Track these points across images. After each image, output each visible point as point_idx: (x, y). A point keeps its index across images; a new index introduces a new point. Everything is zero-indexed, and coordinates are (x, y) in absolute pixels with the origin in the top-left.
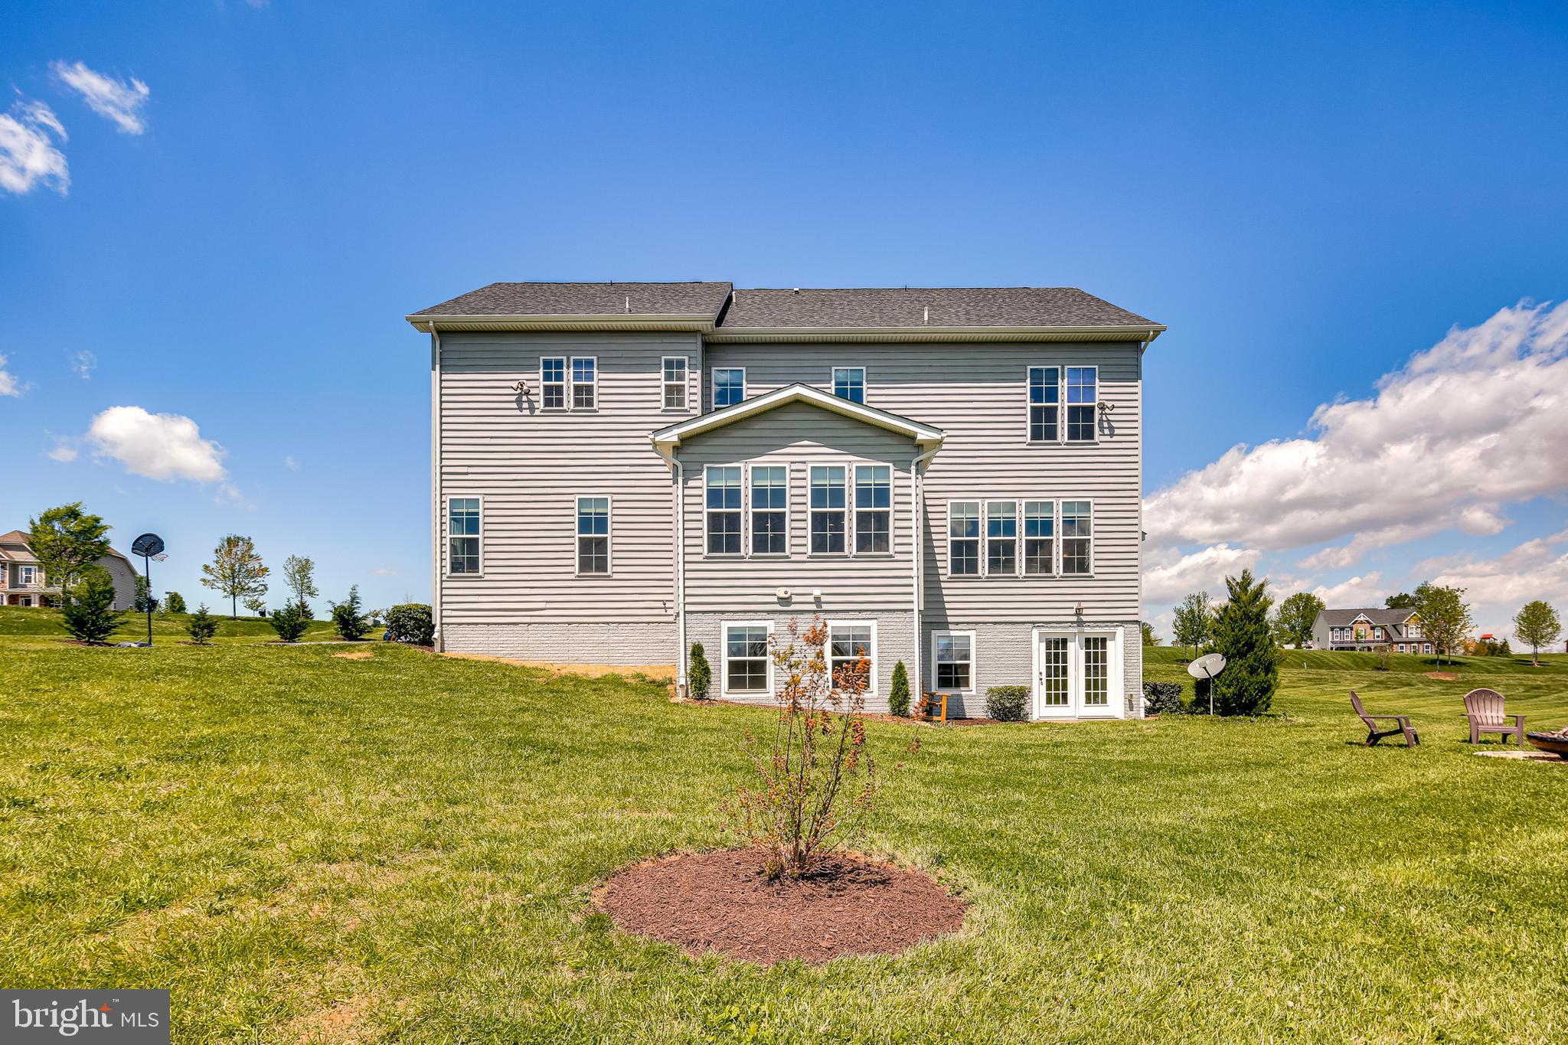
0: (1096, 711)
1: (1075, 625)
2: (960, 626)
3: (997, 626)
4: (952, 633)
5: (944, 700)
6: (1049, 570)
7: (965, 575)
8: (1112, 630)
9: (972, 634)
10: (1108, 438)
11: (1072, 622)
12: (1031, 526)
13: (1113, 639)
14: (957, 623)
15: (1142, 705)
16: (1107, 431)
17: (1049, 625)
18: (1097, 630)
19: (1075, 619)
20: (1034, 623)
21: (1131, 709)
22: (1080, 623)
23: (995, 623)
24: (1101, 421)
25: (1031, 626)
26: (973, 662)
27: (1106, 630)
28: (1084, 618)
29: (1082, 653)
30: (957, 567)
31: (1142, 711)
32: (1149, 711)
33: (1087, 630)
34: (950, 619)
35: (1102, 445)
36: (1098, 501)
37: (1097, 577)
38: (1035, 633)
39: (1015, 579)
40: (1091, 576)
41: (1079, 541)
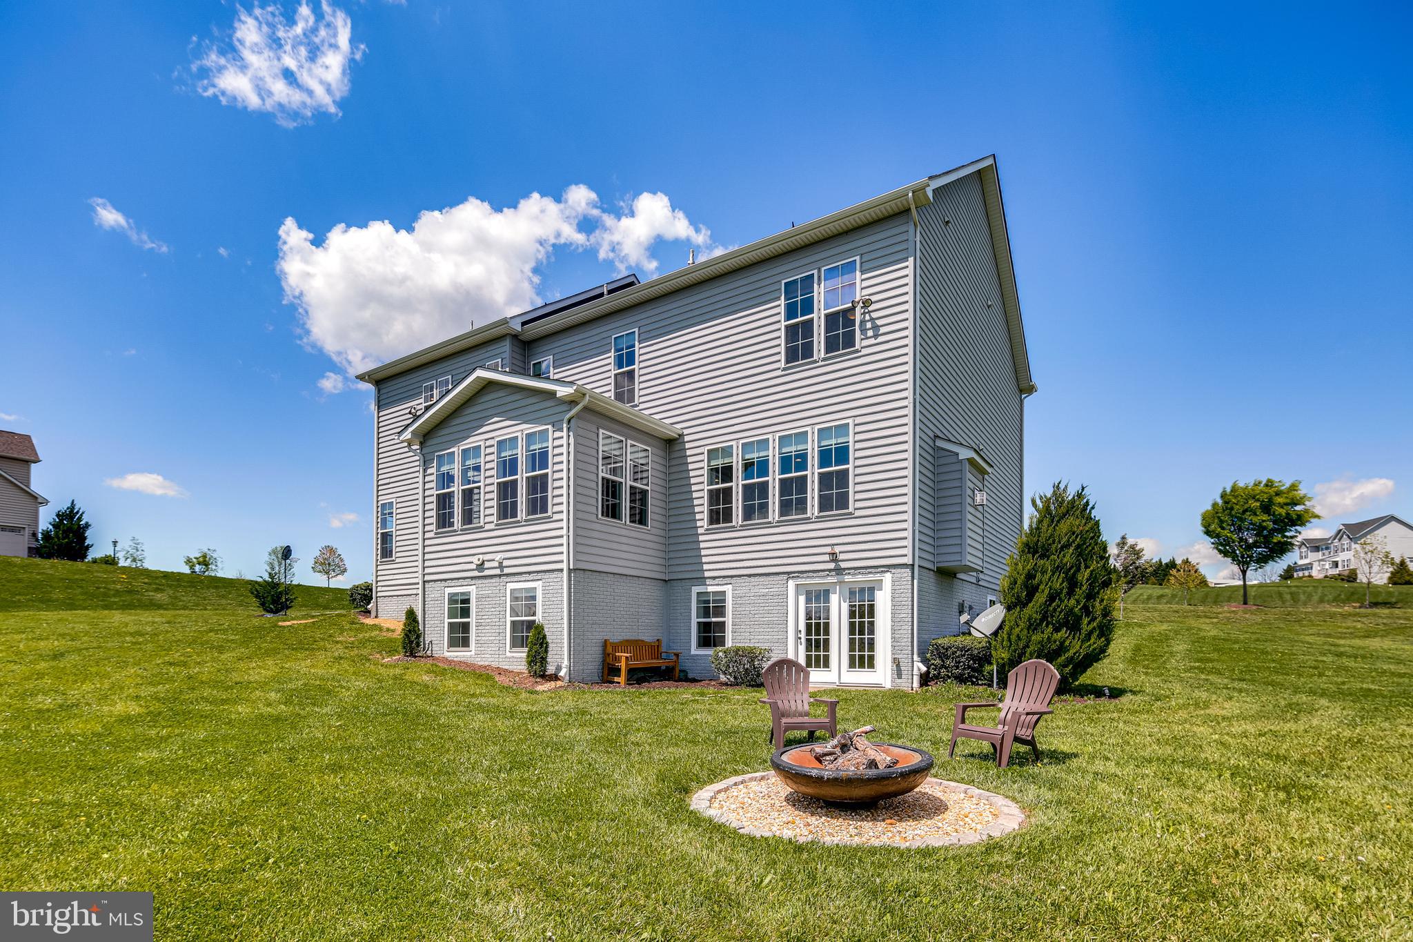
0: (861, 677)
1: (834, 573)
2: (717, 581)
3: (752, 579)
4: (710, 589)
5: (624, 661)
6: (804, 510)
7: (721, 525)
8: (878, 577)
9: (728, 589)
10: (872, 341)
11: (830, 570)
12: (786, 463)
13: (881, 589)
14: (714, 578)
15: (916, 672)
16: (870, 333)
17: (805, 575)
18: (860, 578)
19: (832, 566)
20: (788, 573)
21: (899, 676)
22: (839, 571)
23: (750, 576)
24: (863, 322)
25: (785, 577)
26: (729, 619)
27: (871, 577)
28: (843, 565)
29: (845, 607)
30: (714, 518)
31: (916, 679)
32: (925, 680)
33: (848, 578)
34: (707, 574)
35: (864, 352)
36: (858, 420)
37: (858, 513)
38: (791, 584)
39: (769, 525)
40: (851, 514)
41: (838, 472)
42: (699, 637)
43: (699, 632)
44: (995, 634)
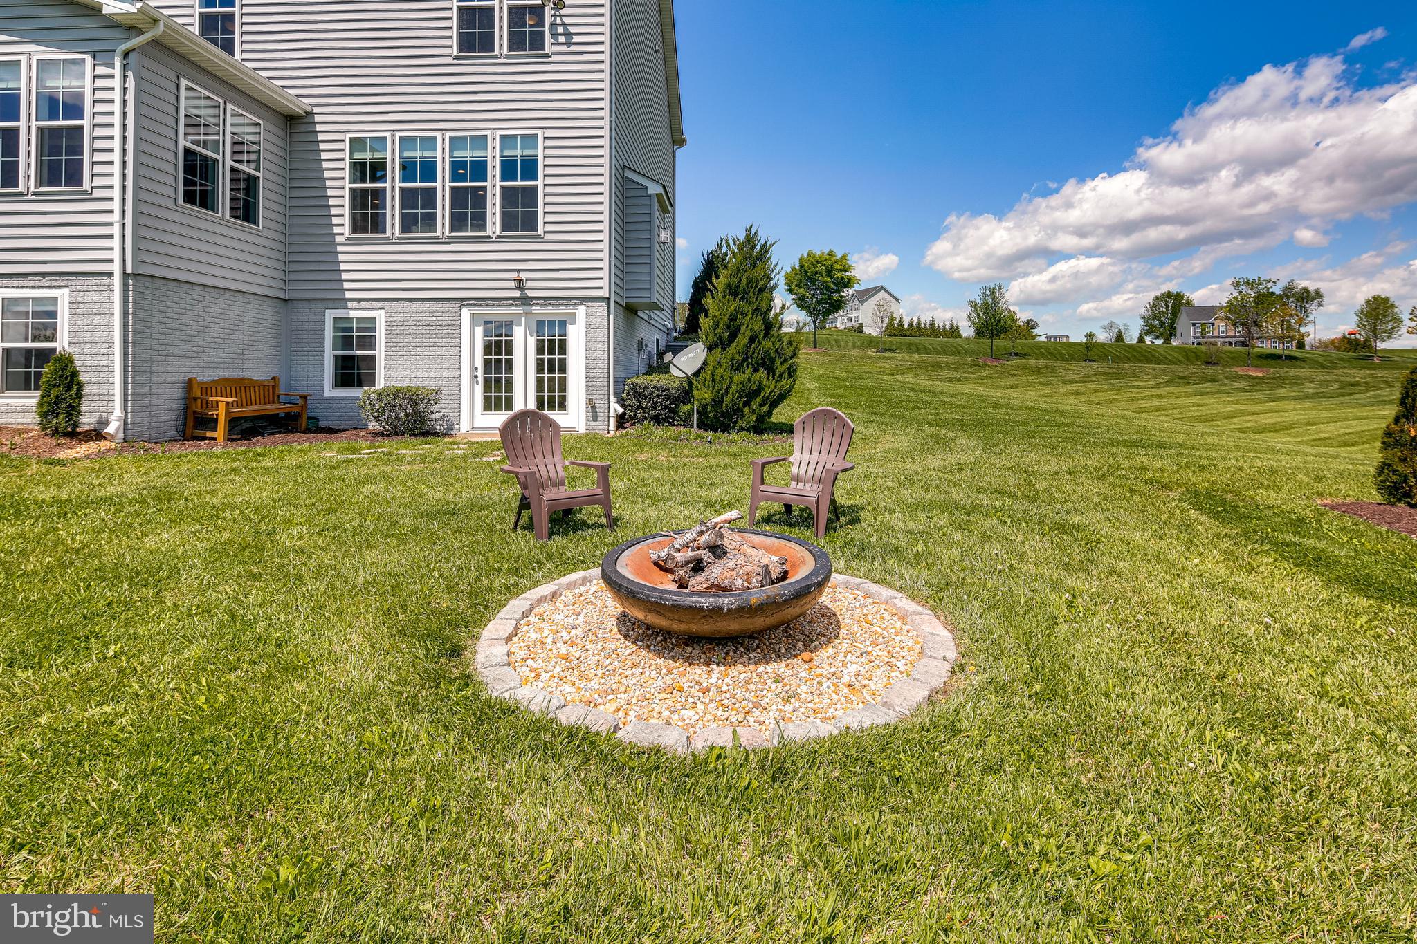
1: (519, 303)
2: (363, 305)
3: (413, 304)
4: (353, 314)
5: (222, 407)
6: (483, 227)
7: (369, 235)
8: (570, 310)
9: (380, 315)
10: (564, 48)
11: (514, 299)
12: (457, 168)
13: (574, 323)
14: (359, 300)
15: (612, 413)
16: (562, 39)
17: (483, 303)
18: (549, 309)
19: (517, 294)
20: (462, 300)
21: (595, 418)
22: (525, 301)
23: (410, 300)
25: (458, 304)
26: (380, 353)
27: (563, 309)
28: (530, 294)
29: (532, 342)
30: (358, 225)
31: (612, 422)
32: (621, 421)
33: (536, 309)
34: (348, 295)
35: (554, 60)
36: (549, 133)
37: (548, 237)
38: (466, 313)
39: (437, 240)
40: (539, 237)
41: (524, 188)
42: (336, 375)
43: (336, 367)
44: (697, 374)
